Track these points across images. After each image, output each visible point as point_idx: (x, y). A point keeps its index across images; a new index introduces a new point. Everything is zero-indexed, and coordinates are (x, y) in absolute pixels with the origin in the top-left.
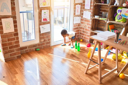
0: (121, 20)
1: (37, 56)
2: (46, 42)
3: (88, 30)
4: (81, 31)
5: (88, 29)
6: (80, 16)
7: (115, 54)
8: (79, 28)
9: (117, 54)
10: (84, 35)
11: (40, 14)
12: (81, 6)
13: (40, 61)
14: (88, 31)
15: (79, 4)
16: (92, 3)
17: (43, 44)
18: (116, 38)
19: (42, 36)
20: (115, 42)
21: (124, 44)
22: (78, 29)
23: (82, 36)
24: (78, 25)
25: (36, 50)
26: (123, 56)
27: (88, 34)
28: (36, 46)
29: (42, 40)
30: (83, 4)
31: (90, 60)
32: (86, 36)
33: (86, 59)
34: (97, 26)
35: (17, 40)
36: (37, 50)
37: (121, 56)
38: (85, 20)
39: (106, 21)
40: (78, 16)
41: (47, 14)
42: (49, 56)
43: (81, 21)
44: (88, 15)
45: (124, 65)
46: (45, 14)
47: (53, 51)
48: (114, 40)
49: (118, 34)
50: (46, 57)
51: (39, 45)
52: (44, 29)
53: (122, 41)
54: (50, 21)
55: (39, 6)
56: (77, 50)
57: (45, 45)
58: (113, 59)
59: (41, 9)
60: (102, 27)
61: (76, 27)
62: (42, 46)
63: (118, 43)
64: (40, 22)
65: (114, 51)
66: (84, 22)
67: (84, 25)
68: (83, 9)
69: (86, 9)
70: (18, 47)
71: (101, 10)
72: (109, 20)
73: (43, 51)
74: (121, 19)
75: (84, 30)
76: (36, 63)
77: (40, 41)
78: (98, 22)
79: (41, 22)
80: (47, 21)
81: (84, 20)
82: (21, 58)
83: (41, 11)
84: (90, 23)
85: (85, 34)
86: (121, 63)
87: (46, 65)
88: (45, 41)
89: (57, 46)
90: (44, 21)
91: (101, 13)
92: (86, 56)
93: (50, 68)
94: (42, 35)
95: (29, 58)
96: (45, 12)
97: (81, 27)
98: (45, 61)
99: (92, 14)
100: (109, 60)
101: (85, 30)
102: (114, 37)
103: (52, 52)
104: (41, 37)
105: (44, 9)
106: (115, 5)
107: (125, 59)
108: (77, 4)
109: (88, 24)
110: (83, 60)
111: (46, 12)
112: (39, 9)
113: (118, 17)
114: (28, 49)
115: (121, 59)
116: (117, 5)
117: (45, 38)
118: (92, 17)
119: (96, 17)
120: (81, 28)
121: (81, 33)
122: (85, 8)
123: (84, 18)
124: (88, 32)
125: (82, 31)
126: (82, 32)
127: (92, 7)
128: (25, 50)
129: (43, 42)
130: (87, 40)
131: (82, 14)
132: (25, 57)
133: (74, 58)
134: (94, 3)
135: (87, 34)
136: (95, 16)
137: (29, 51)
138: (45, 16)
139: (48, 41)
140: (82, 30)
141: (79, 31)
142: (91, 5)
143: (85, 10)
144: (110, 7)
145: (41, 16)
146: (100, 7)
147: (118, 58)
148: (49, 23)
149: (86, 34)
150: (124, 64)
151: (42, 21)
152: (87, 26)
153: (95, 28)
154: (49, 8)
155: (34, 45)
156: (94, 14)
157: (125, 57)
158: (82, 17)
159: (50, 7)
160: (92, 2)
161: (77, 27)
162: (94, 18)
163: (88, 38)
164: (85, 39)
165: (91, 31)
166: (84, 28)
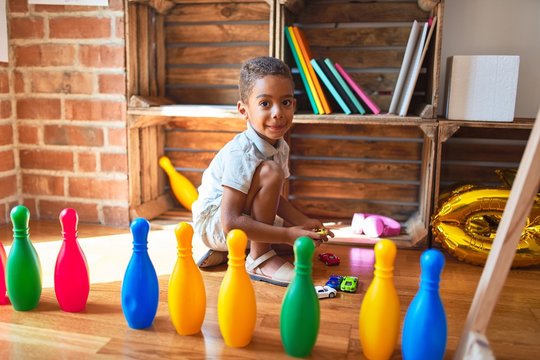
3: (104, 104)
4: (27, 135)
5: (97, 96)
8: (6, 105)
10: (70, 167)
14: (104, 116)
23: (44, 185)
27: (108, 148)
38: (53, 23)
43: (20, 42)
66: (49, 46)
67: (50, 69)
75: (61, 122)
81: (47, 29)
84: (116, 40)
85: (76, 150)
97: (27, 93)
101: (75, 117)
109: (88, 56)
120: (24, 108)
121: (28, 159)
123: (39, 7)
124: (104, 125)
125: (40, 134)
126: (41, 145)
130: (100, 203)
135: (97, 151)
140: (39, 123)
141: (10, 141)
149: (82, 149)
152: (80, 75)
163: (111, 183)
164: (88, 201)
165: (138, 106)
166: (57, 103)
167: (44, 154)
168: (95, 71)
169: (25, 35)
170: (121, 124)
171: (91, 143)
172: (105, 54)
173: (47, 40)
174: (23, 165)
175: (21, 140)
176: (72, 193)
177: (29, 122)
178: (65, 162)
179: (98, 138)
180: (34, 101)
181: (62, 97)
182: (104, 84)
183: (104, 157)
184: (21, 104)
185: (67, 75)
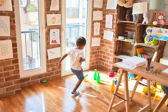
0: (152, 42)
1: (43, 90)
2: (56, 71)
4: (101, 56)
5: (110, 53)
6: (100, 37)
7: (147, 86)
8: (99, 52)
9: (148, 86)
10: (105, 62)
11: (48, 34)
12: (101, 24)
13: (47, 97)
14: (110, 56)
15: (98, 22)
16: (115, 21)
17: (52, 73)
18: (147, 65)
19: (50, 64)
20: (146, 71)
21: (158, 73)
22: (98, 54)
23: (102, 63)
24: (98, 48)
25: (41, 83)
26: (156, 89)
27: (110, 60)
28: (42, 77)
29: (51, 69)
30: (103, 22)
31: (114, 94)
32: (107, 62)
33: (109, 93)
34: (121, 49)
35: (16, 68)
36: (43, 82)
37: (154, 88)
38: (106, 42)
39: (133, 43)
40: (97, 37)
41: (57, 35)
42: (60, 90)
43: (101, 43)
44: (110, 36)
45: (159, 101)
46: (54, 35)
47: (65, 83)
48: (144, 68)
49: (149, 60)
50: (55, 91)
51: (45, 75)
52: (53, 53)
53: (154, 70)
54: (61, 43)
55: (47, 24)
56: (96, 81)
57: (53, 75)
58: (144, 93)
59: (49, 28)
60: (128, 51)
61: (94, 51)
62: (50, 76)
63: (149, 71)
64: (47, 45)
65: (144, 82)
67: (105, 48)
68: (103, 28)
69: (108, 28)
70: (17, 79)
71: (126, 29)
72: (136, 42)
73: (51, 83)
74: (152, 40)
75: (105, 55)
76: (42, 100)
77: (47, 70)
78: (123, 44)
79: (49, 45)
80: (57, 44)
82: (22, 93)
83: (49, 31)
84: (113, 46)
85: (106, 59)
86: (155, 98)
87: (55, 103)
88: (53, 69)
89: (70, 77)
90: (53, 44)
91: (127, 33)
92: (108, 90)
93: (60, 106)
94: (50, 62)
95: (33, 93)
96: (54, 32)
97: (101, 50)
98: (54, 97)
99: (114, 35)
100: (139, 94)
101: (107, 55)
102: (145, 65)
103: (64, 85)
104: (48, 64)
105: (53, 28)
106: (143, 23)
107: (159, 93)
108: (95, 22)
109: (110, 47)
110: (104, 95)
111: (56, 32)
112: (47, 29)
113: (148, 38)
114: (30, 81)
115: (154, 92)
116: (145, 23)
117: (55, 66)
118: (115, 38)
119: (121, 38)
120: (101, 52)
121: (101, 59)
122: (106, 27)
123: (104, 39)
124: (110, 57)
125: (102, 56)
126: (102, 58)
127: (114, 25)
128: (26, 82)
129: (52, 71)
130: (109, 68)
131: (102, 34)
132: (27, 92)
133: (93, 92)
134: (117, 20)
135: (109, 60)
136: (119, 37)
137: (32, 84)
138: (55, 36)
139: (58, 70)
140: (102, 55)
141: (99, 56)
142: (113, 24)
143: (105, 29)
144: (138, 26)
145: (48, 37)
146: (125, 25)
147: (151, 92)
148: (59, 46)
149: (107, 60)
150: (159, 99)
151: (51, 44)
153: (119, 52)
154: (59, 27)
155: (39, 76)
156: (118, 34)
157: (159, 89)
158: (102, 38)
159: (60, 25)
160: (114, 19)
161: (96, 51)
162: (118, 39)
163: (110, 65)
164: (107, 67)
165: (115, 56)
166: (105, 53)
167: (102, 59)
168: (110, 49)
169: (102, 42)
170: (112, 58)
171: (108, 59)
172: (111, 47)
173: (105, 44)
174: (100, 60)
175: (100, 56)
176: (105, 65)
177: (101, 54)
178: (105, 61)
179: (109, 59)
180: (102, 51)
181: (105, 52)
182: (111, 52)
183: (110, 61)
184: (101, 51)
185: (107, 49)
